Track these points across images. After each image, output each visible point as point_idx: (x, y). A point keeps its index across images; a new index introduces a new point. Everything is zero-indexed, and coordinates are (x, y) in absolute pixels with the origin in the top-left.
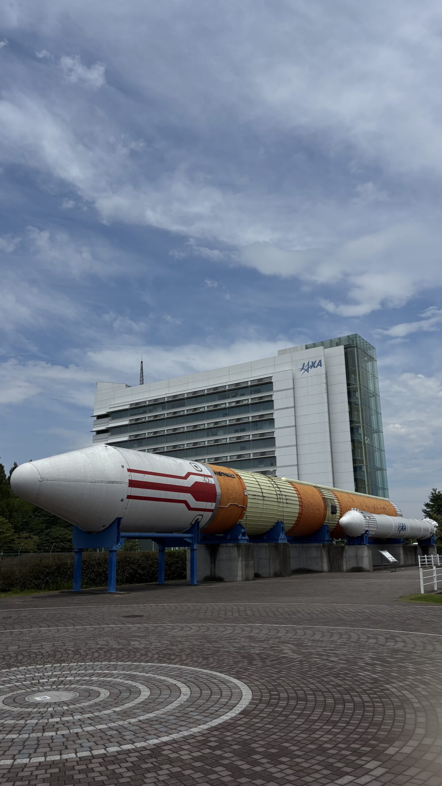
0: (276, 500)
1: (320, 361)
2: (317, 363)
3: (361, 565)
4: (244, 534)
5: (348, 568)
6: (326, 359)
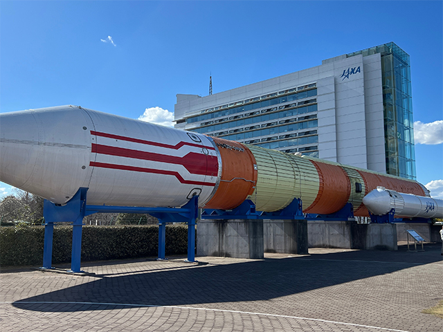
0: (293, 177)
1: (359, 68)
2: (356, 69)
3: (385, 243)
4: (253, 210)
5: (372, 246)
6: (364, 65)
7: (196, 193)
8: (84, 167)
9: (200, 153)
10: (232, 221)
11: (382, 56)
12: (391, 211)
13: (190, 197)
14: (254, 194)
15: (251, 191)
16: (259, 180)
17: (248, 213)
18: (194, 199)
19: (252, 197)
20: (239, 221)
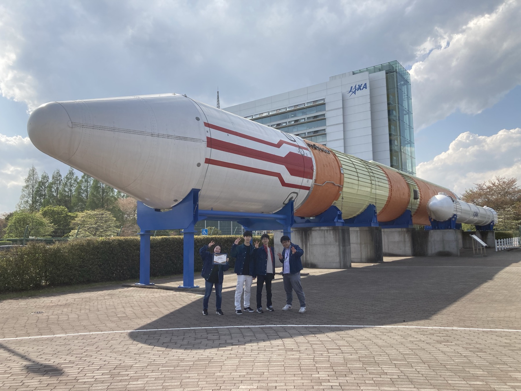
0: (370, 182)
1: (365, 84)
2: (363, 86)
3: (447, 249)
4: (340, 217)
5: (433, 252)
6: (370, 82)
7: (292, 198)
8: (199, 165)
9: (297, 153)
10: (318, 228)
11: (386, 73)
12: (453, 217)
13: (286, 202)
14: (340, 199)
15: (337, 196)
16: (345, 185)
17: (335, 220)
18: (291, 203)
19: (338, 204)
20: (326, 228)
